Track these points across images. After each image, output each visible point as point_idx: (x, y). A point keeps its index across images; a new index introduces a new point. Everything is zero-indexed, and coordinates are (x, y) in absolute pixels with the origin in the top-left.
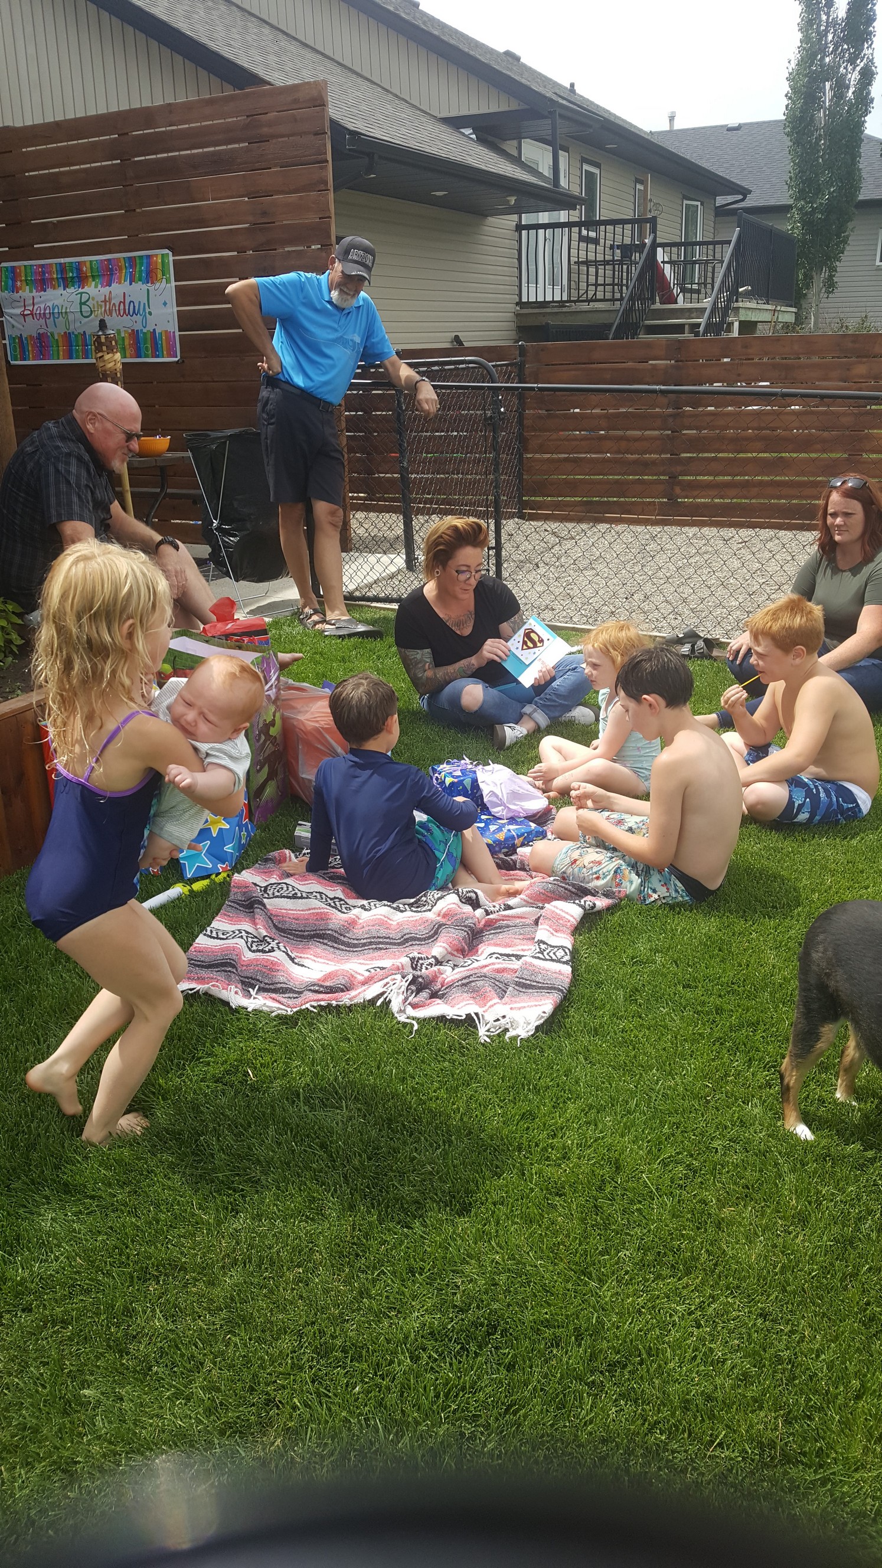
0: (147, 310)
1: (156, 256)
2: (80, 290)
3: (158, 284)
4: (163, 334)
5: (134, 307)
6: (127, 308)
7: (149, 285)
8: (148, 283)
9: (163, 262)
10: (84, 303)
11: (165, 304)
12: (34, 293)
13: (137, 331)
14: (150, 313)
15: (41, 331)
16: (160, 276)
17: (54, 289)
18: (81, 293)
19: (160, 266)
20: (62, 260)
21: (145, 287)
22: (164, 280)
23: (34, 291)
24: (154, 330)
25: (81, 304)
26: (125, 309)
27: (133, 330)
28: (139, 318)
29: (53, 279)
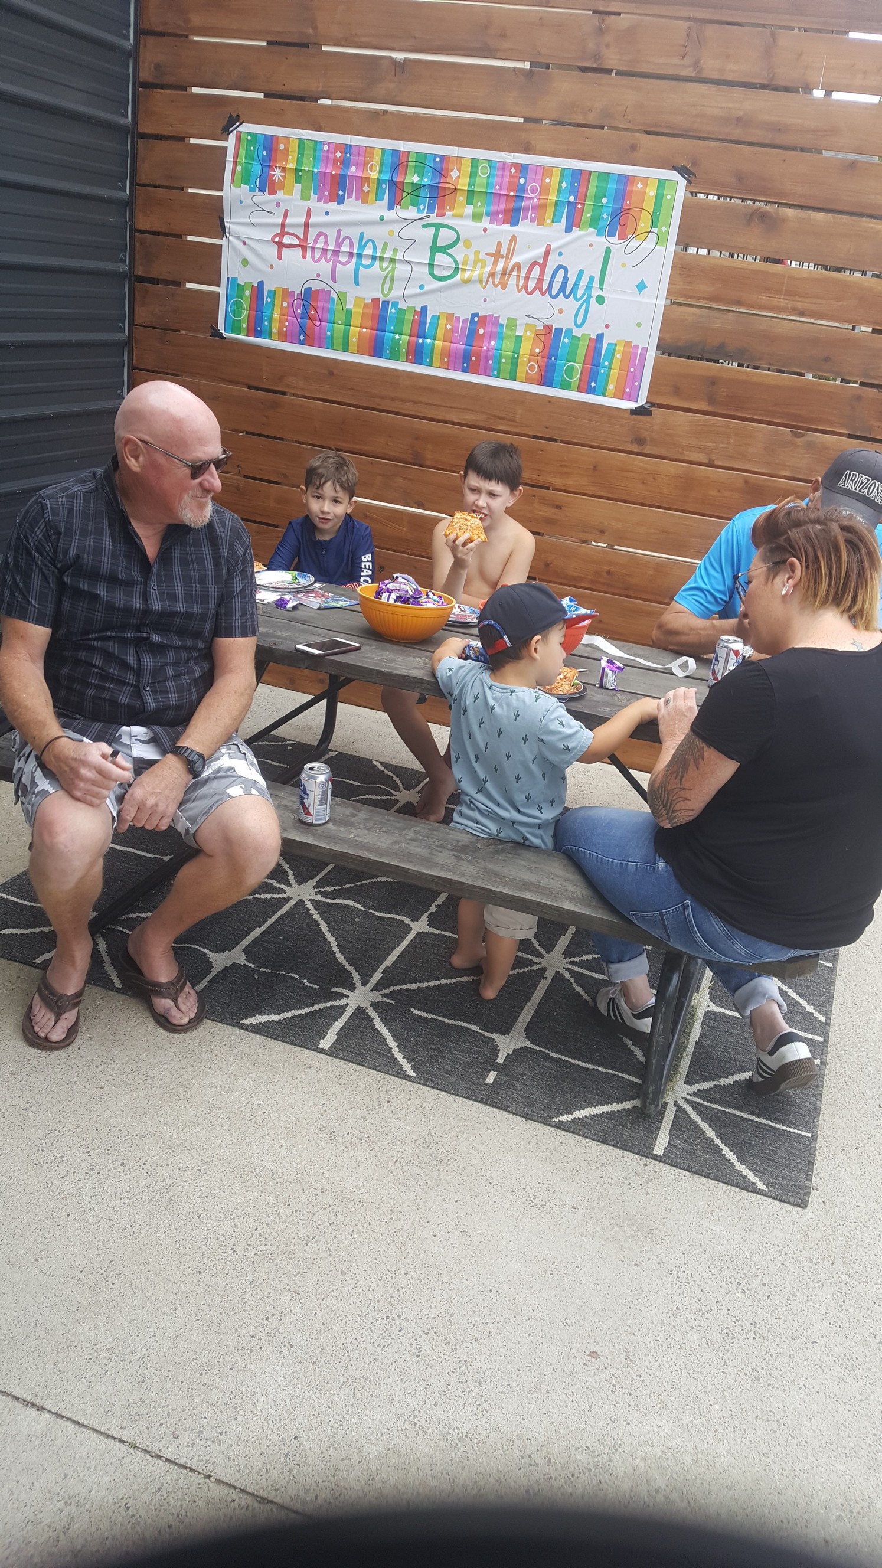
0: (595, 293)
1: (645, 180)
2: (434, 218)
3: (635, 243)
4: (620, 348)
5: (566, 279)
6: (547, 278)
7: (614, 240)
8: (611, 234)
9: (659, 198)
10: (444, 250)
11: (641, 287)
12: (313, 203)
13: (559, 331)
14: (600, 300)
15: (315, 286)
16: (644, 224)
17: (365, 201)
18: (438, 226)
19: (649, 205)
20: (403, 146)
21: (602, 241)
22: (653, 237)
23: (314, 197)
24: (600, 337)
25: (435, 249)
26: (540, 280)
27: (548, 328)
28: (569, 305)
29: (368, 180)
